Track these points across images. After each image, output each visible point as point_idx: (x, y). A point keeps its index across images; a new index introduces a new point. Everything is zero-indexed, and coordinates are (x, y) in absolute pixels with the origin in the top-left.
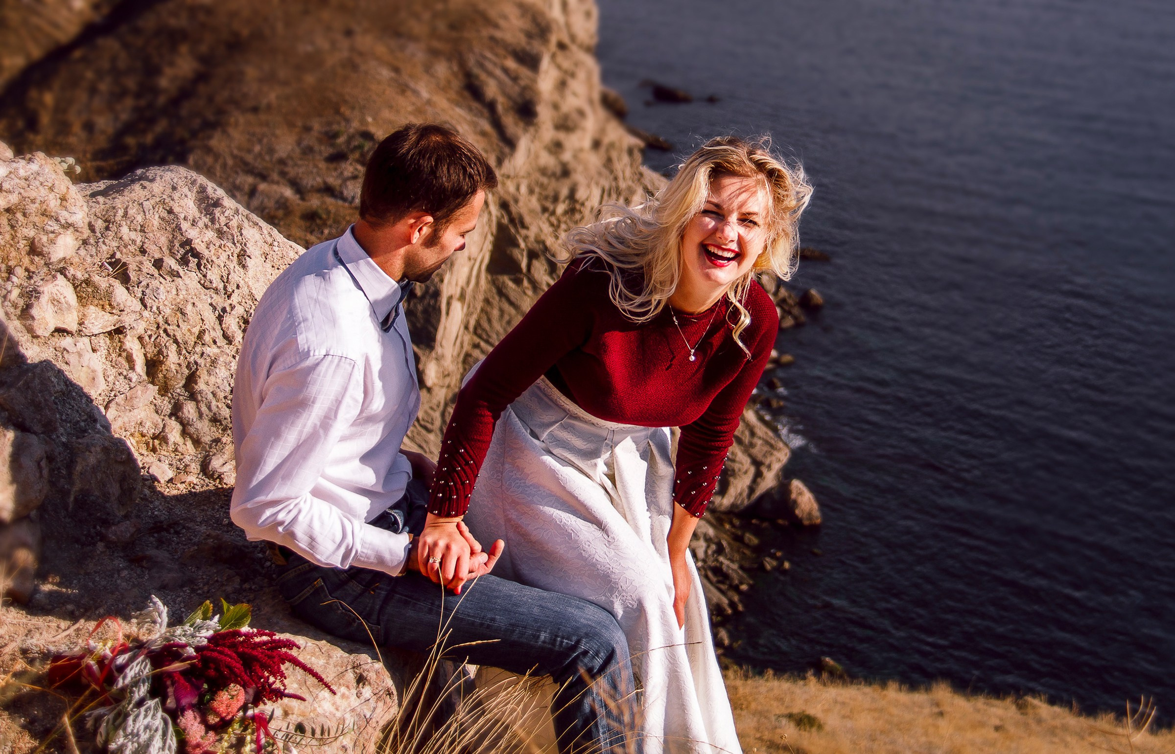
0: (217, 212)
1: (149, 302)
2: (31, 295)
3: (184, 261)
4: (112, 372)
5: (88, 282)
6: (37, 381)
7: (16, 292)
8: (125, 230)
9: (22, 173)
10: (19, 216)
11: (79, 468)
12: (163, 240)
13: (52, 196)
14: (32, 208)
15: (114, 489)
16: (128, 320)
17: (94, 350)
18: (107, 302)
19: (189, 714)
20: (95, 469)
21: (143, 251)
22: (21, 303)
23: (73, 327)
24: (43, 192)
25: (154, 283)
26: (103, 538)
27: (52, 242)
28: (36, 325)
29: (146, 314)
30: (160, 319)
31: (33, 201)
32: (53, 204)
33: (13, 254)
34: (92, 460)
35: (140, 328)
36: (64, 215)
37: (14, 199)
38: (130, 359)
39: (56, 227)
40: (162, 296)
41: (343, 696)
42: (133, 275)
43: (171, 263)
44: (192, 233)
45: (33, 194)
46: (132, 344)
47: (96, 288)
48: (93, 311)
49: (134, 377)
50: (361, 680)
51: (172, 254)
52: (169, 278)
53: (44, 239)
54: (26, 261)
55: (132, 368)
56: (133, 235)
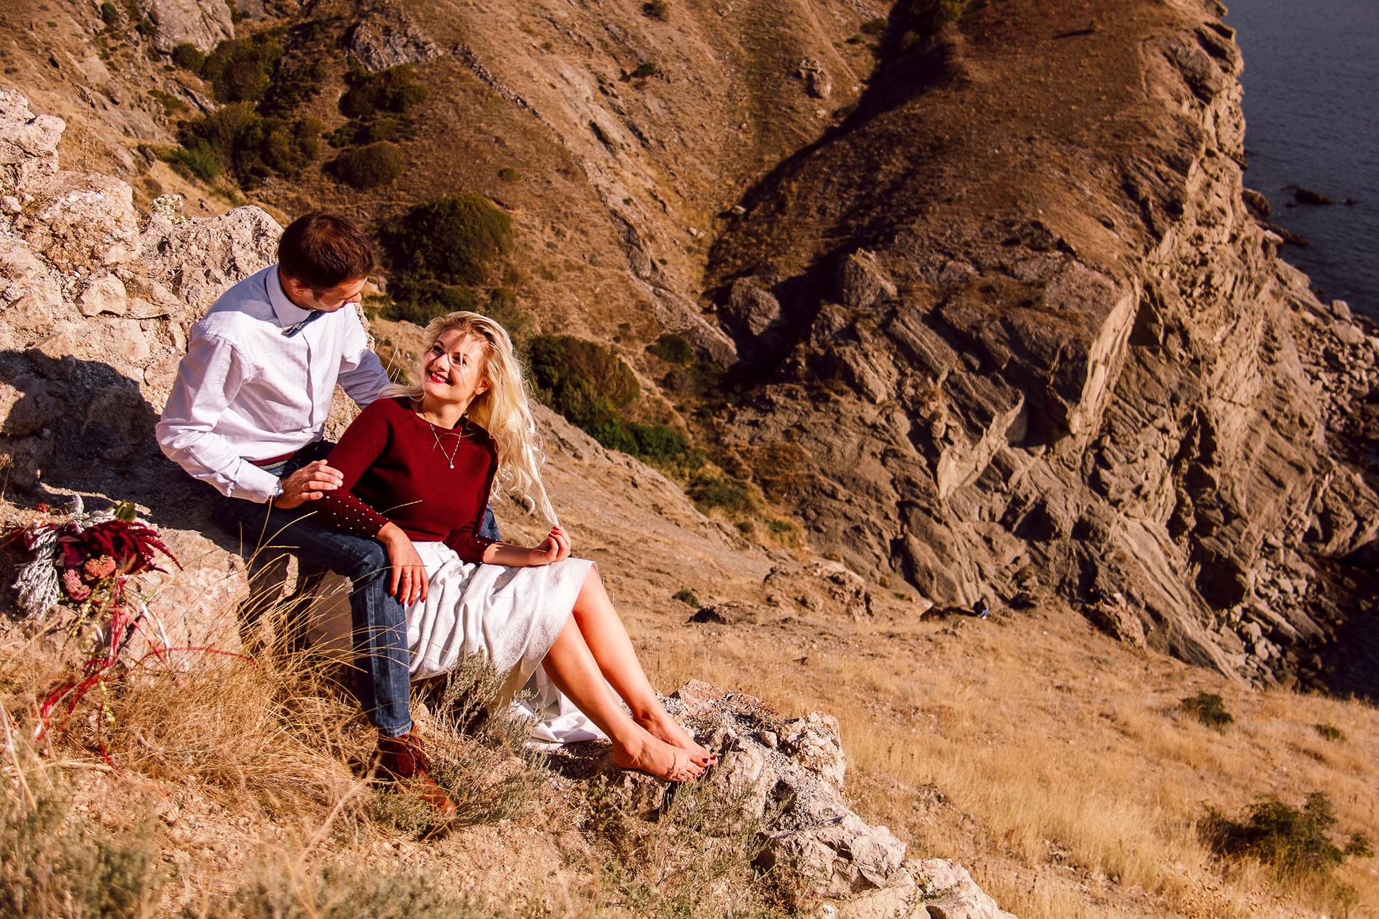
0: (262, 240)
1: (191, 299)
2: (83, 286)
3: (228, 273)
4: (157, 346)
5: (133, 280)
6: (59, 344)
7: (72, 283)
8: (194, 249)
9: (89, 200)
10: (81, 230)
11: (93, 407)
12: (219, 257)
13: (107, 218)
14: (90, 225)
15: (126, 425)
16: (169, 311)
17: (143, 330)
18: (148, 294)
19: (72, 572)
20: (106, 409)
21: (204, 264)
22: (75, 290)
23: (122, 312)
24: (100, 214)
25: (198, 286)
26: (99, 455)
27: (107, 250)
28: (84, 306)
29: (188, 307)
30: (198, 312)
31: (91, 220)
32: (109, 223)
33: (78, 256)
34: (105, 402)
35: (182, 317)
36: (117, 232)
37: (77, 218)
38: (172, 338)
39: (111, 240)
40: (202, 296)
41: (215, 576)
42: (184, 280)
43: (218, 273)
44: (238, 252)
45: (92, 216)
46: (174, 328)
47: (139, 285)
48: (138, 301)
49: (173, 350)
50: (232, 566)
51: (222, 267)
52: (212, 284)
53: (101, 248)
54: (88, 263)
55: (174, 345)
56: (200, 252)
